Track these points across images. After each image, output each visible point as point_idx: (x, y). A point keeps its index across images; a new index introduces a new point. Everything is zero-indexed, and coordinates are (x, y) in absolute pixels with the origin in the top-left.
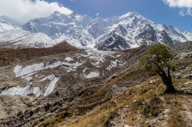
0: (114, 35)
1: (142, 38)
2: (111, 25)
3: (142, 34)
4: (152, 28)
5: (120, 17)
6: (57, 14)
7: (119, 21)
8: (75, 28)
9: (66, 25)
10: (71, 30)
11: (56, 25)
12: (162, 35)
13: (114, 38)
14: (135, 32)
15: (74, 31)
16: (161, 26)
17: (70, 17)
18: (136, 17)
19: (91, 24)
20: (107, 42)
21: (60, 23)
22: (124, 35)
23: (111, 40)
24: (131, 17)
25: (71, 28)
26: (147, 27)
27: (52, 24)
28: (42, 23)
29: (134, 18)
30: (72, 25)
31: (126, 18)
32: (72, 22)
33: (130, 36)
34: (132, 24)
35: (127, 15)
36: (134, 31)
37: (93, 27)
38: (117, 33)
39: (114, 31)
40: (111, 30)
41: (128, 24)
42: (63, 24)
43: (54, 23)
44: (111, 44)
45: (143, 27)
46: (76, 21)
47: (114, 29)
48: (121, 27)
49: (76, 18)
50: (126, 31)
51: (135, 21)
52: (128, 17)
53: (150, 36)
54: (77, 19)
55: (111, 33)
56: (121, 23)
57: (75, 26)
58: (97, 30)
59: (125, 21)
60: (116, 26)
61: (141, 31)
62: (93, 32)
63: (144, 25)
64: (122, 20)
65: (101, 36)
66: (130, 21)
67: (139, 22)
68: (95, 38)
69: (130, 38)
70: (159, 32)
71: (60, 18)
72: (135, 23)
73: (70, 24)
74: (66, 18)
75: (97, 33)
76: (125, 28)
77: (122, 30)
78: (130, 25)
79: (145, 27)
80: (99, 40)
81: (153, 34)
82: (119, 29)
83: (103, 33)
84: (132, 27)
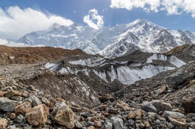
0: (125, 44)
1: (159, 45)
2: (119, 34)
3: (158, 41)
4: (168, 33)
5: (128, 25)
6: (56, 27)
7: (127, 29)
8: (77, 40)
9: (66, 37)
10: (72, 42)
11: (55, 37)
12: (182, 40)
13: (125, 47)
14: (149, 40)
15: (76, 43)
16: (176, 32)
17: (70, 28)
18: (146, 24)
19: (95, 34)
20: (117, 52)
21: (59, 36)
22: (137, 43)
23: (122, 49)
24: (140, 24)
25: (72, 40)
26: (163, 33)
27: (50, 37)
28: (39, 36)
29: (144, 25)
30: (73, 37)
31: (135, 26)
32: (73, 33)
33: (143, 44)
34: (143, 31)
35: (135, 22)
36: (147, 39)
37: (98, 37)
38: (128, 41)
39: (124, 40)
40: (120, 39)
41: (139, 32)
42: (63, 36)
43: (53, 36)
44: (123, 53)
45: (157, 33)
46: (77, 33)
47: (124, 38)
48: (131, 35)
49: (77, 29)
50: (138, 39)
51: (146, 28)
52: (137, 24)
53: (169, 42)
54: (79, 30)
55: (120, 42)
56: (131, 31)
57: (77, 37)
58: (103, 40)
59: (134, 28)
60: (125, 34)
61: (156, 37)
62: (99, 42)
63: (159, 31)
64: (131, 28)
65: (108, 46)
66: (140, 29)
67: (151, 29)
68: (102, 49)
69: (144, 45)
70: (177, 38)
71: (59, 30)
72: (146, 30)
73: (71, 35)
74: (65, 30)
75: (103, 44)
76: (137, 35)
77: (133, 38)
78: (141, 32)
79: (160, 33)
80: (107, 51)
81: (172, 41)
82: (130, 37)
83: (110, 43)
84: (144, 34)
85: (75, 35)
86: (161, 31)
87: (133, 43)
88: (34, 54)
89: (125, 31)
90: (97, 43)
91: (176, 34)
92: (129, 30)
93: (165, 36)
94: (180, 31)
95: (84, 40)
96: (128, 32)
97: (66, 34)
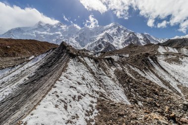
0: (103, 42)
2: (98, 34)
3: (128, 41)
4: (135, 35)
5: (105, 27)
6: (42, 24)
7: (104, 31)
8: (62, 37)
9: (52, 34)
10: (57, 39)
11: (41, 34)
12: (144, 41)
13: (103, 45)
14: (121, 40)
16: (140, 34)
17: (55, 27)
18: (119, 27)
19: (77, 33)
21: (45, 33)
22: (112, 42)
23: (100, 46)
24: (114, 27)
25: (57, 37)
26: (131, 35)
27: (36, 33)
28: (25, 32)
29: (117, 28)
30: (58, 35)
31: (110, 28)
32: (58, 31)
34: (116, 32)
35: (111, 25)
36: (119, 39)
37: (80, 36)
38: (105, 40)
39: (102, 39)
40: (98, 38)
41: (113, 33)
42: (48, 33)
43: (39, 32)
45: (127, 35)
46: (62, 31)
47: (102, 37)
48: (108, 35)
49: (61, 28)
50: (112, 39)
51: (119, 30)
52: (112, 27)
54: (63, 28)
55: (99, 41)
56: (108, 32)
57: (61, 35)
58: (84, 38)
59: (110, 30)
60: (103, 34)
61: (126, 38)
62: (81, 40)
63: (128, 33)
64: (107, 29)
65: (88, 44)
66: (115, 30)
67: (122, 32)
68: (84, 46)
69: (117, 44)
70: (141, 39)
71: (45, 28)
72: (119, 32)
73: (56, 33)
74: (51, 28)
75: (85, 41)
76: (112, 36)
77: (109, 38)
78: (115, 34)
79: (129, 35)
80: (88, 48)
81: (138, 41)
82: (106, 37)
83: (91, 41)
84: (117, 35)
85: (60, 33)
86: (130, 33)
87: (109, 41)
88: (16, 46)
89: (102, 32)
90: (79, 41)
91: (140, 36)
92: (106, 31)
93: (133, 37)
94: (142, 34)
95: (68, 38)
96: (105, 32)
97: (51, 32)
